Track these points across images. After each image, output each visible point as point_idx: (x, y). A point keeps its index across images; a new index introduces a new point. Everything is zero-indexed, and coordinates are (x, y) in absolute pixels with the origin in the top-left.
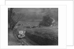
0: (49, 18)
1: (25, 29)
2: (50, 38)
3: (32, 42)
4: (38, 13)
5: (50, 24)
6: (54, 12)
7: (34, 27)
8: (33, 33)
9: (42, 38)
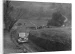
0: (60, 15)
1: (29, 30)
2: (61, 41)
3: (38, 48)
5: (62, 23)
6: (67, 7)
7: (40, 28)
8: (39, 36)
9: (51, 42)
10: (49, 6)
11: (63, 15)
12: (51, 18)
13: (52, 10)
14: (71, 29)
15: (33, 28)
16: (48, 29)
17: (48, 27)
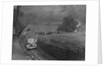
0: (72, 20)
1: (37, 36)
2: (72, 49)
3: (47, 55)
4: (56, 12)
5: (74, 28)
6: (80, 10)
7: (50, 33)
8: (48, 42)
9: (61, 49)
10: (59, 9)
11: (75, 19)
12: (61, 23)
13: (63, 13)
14: (85, 35)
15: (41, 33)
16: (58, 35)
17: (58, 33)
